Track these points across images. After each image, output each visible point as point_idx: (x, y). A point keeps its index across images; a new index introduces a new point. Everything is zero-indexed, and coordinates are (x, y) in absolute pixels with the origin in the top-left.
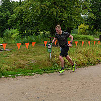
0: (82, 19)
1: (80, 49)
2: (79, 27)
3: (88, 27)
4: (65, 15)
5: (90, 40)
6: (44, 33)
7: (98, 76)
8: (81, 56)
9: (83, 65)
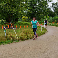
0: (24, 13)
1: (22, 30)
2: (23, 17)
3: (27, 17)
5: (28, 25)
6: (2, 21)
8: (23, 34)
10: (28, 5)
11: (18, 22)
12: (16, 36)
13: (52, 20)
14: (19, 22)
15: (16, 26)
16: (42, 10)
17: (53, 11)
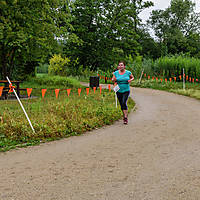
0: (56, 45)
1: (51, 104)
2: (52, 60)
3: (67, 60)
4: (23, 36)
5: (72, 86)
7: (86, 155)
8: (54, 119)
9: (58, 136)
10: (69, 18)
11: (34, 76)
12: (29, 126)
13: (153, 68)
14: (38, 75)
15: (29, 91)
16: (119, 34)
17: (156, 39)
